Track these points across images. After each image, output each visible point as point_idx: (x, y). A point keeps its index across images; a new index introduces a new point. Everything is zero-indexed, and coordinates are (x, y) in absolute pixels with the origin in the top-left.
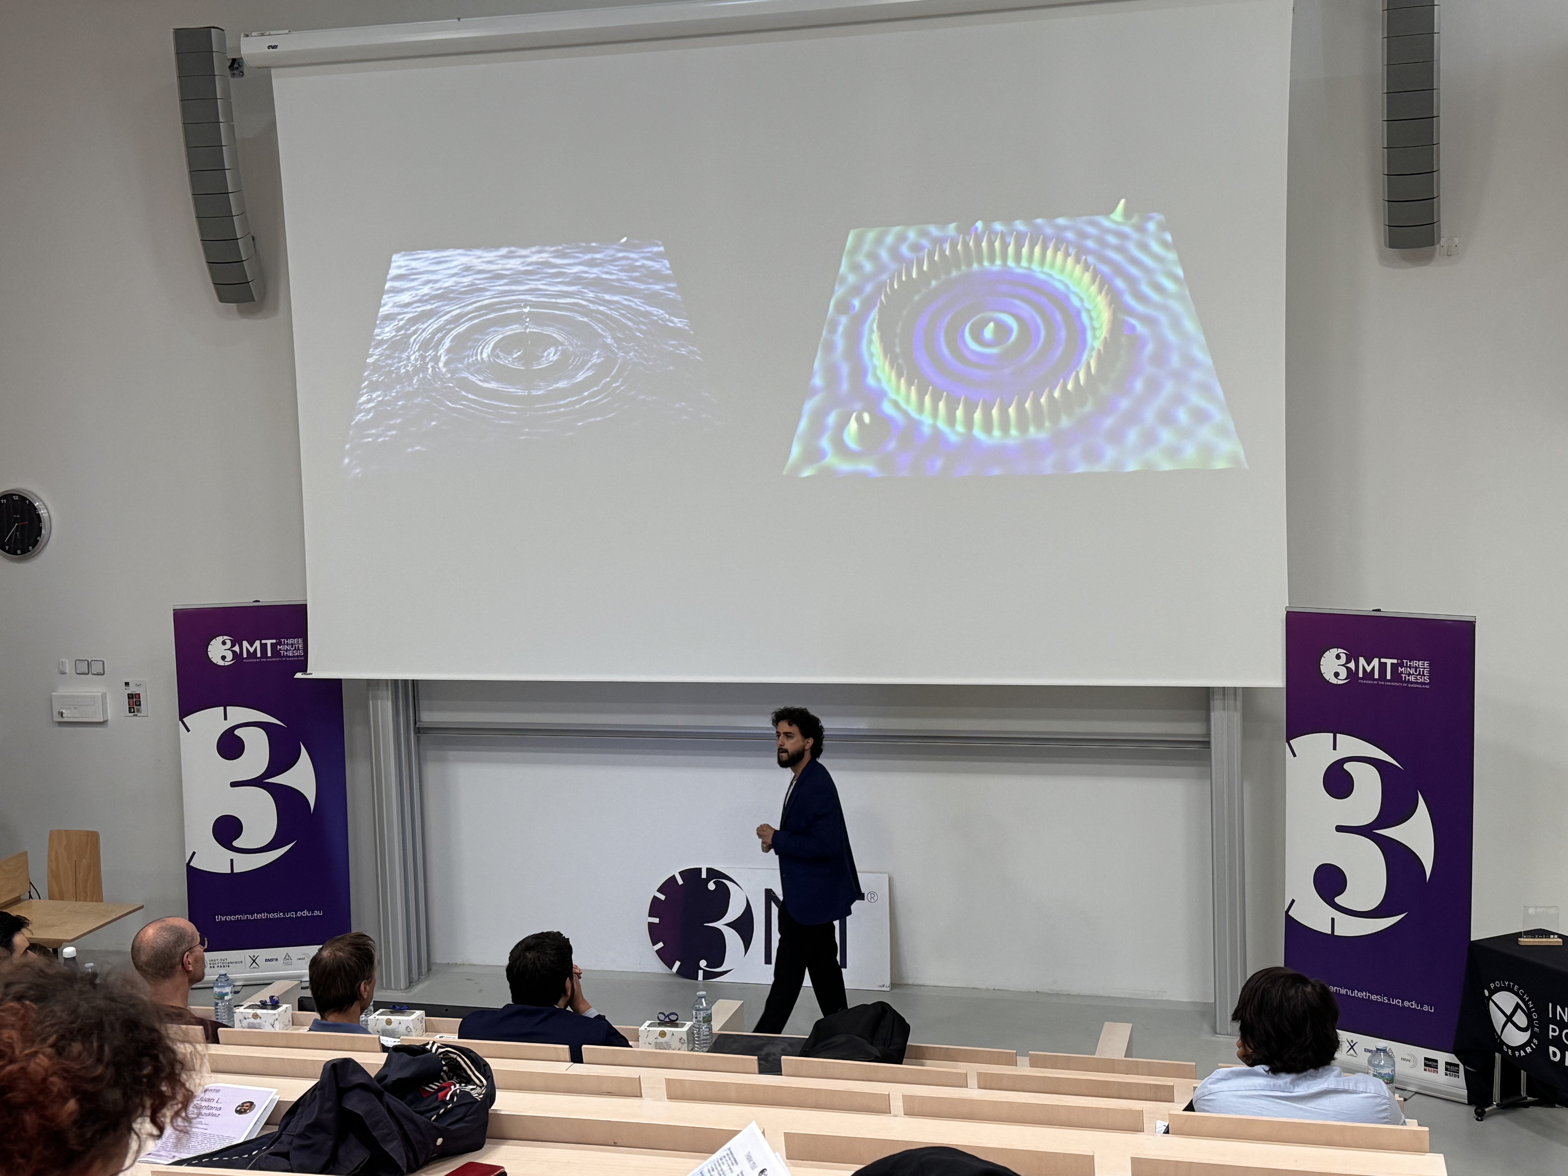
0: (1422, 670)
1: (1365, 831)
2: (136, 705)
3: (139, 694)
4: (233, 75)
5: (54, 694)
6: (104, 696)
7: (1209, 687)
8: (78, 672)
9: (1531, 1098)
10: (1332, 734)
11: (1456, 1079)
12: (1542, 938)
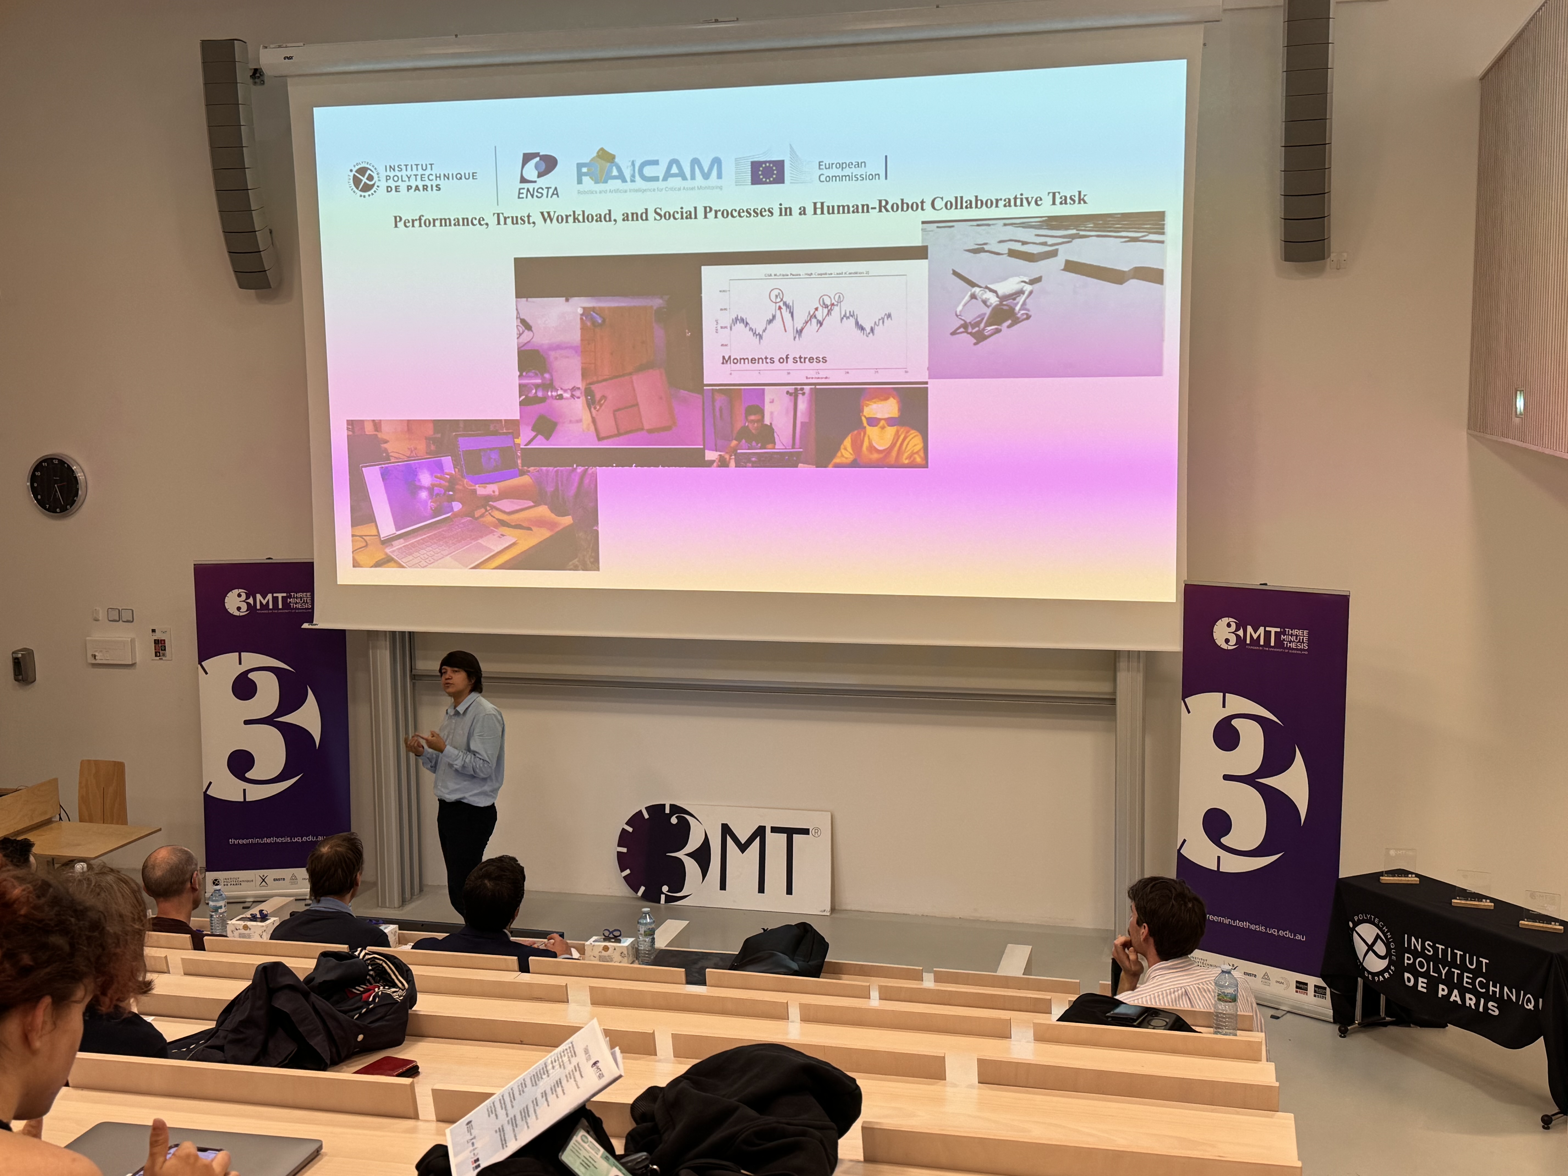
0: (1301, 637)
1: (1248, 780)
2: (162, 650)
3: (164, 640)
4: (255, 83)
5: (87, 638)
6: (133, 641)
7: (1116, 651)
8: (110, 619)
9: (1389, 1018)
10: (1222, 694)
11: (1324, 1000)
12: (1402, 877)
